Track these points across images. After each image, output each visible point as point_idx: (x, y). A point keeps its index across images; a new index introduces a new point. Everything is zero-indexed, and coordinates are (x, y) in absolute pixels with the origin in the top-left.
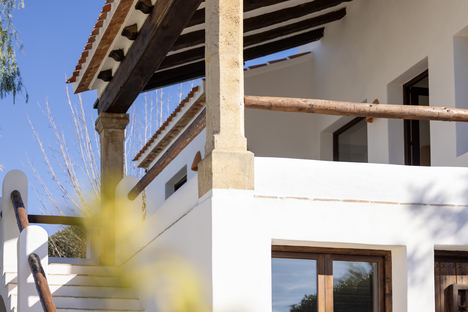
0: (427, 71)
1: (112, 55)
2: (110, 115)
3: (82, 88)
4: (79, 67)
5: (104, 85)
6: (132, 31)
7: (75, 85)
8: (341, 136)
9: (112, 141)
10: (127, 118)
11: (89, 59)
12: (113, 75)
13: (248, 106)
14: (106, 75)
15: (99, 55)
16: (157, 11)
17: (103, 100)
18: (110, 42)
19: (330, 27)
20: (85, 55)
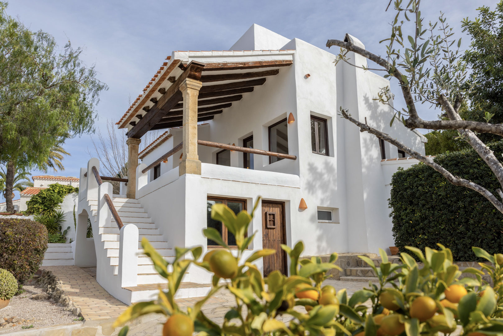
0: (253, 135)
1: (137, 116)
2: (132, 139)
3: (122, 127)
4: (122, 119)
5: (131, 127)
6: (147, 109)
7: (120, 125)
8: (219, 155)
9: (134, 149)
10: (140, 141)
11: (127, 117)
12: (136, 124)
13: (199, 144)
14: (133, 123)
15: (132, 116)
16: (159, 103)
17: (130, 132)
18: (137, 111)
19: (216, 116)
20: (126, 115)
